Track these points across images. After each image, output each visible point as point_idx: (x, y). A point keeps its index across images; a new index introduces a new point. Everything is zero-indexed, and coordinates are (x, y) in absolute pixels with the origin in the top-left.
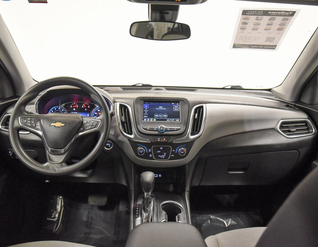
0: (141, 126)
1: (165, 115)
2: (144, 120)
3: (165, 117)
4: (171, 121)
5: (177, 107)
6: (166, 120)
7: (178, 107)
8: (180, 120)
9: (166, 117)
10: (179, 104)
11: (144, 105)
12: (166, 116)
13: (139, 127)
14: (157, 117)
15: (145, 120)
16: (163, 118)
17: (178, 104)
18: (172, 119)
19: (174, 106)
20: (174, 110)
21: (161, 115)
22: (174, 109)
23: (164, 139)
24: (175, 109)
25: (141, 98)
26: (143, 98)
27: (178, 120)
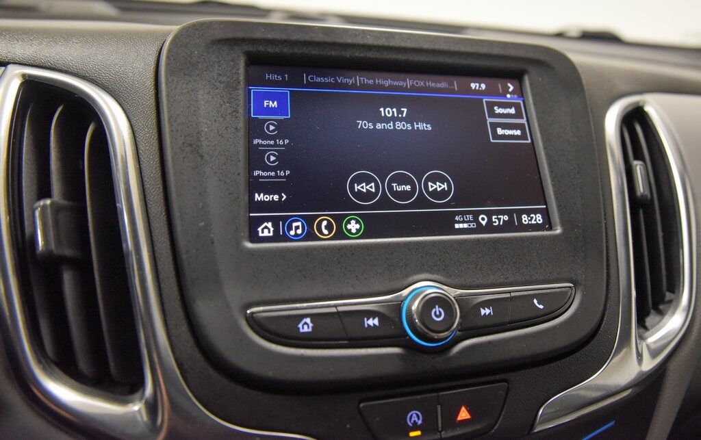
0: (234, 294)
1: (434, 179)
2: (255, 238)
3: (435, 194)
4: (490, 228)
5: (512, 111)
6: (444, 224)
7: (518, 115)
8: (546, 214)
9: (444, 194)
10: (520, 92)
11: (253, 89)
12: (440, 186)
13: (205, 310)
14: (369, 196)
15: (266, 230)
16: (422, 202)
17: (511, 88)
18: (489, 214)
19: (491, 106)
20: (496, 136)
21: (402, 180)
22: (495, 126)
23: (464, 414)
24: (500, 131)
25: (219, 34)
26: (240, 35)
27: (538, 219)
